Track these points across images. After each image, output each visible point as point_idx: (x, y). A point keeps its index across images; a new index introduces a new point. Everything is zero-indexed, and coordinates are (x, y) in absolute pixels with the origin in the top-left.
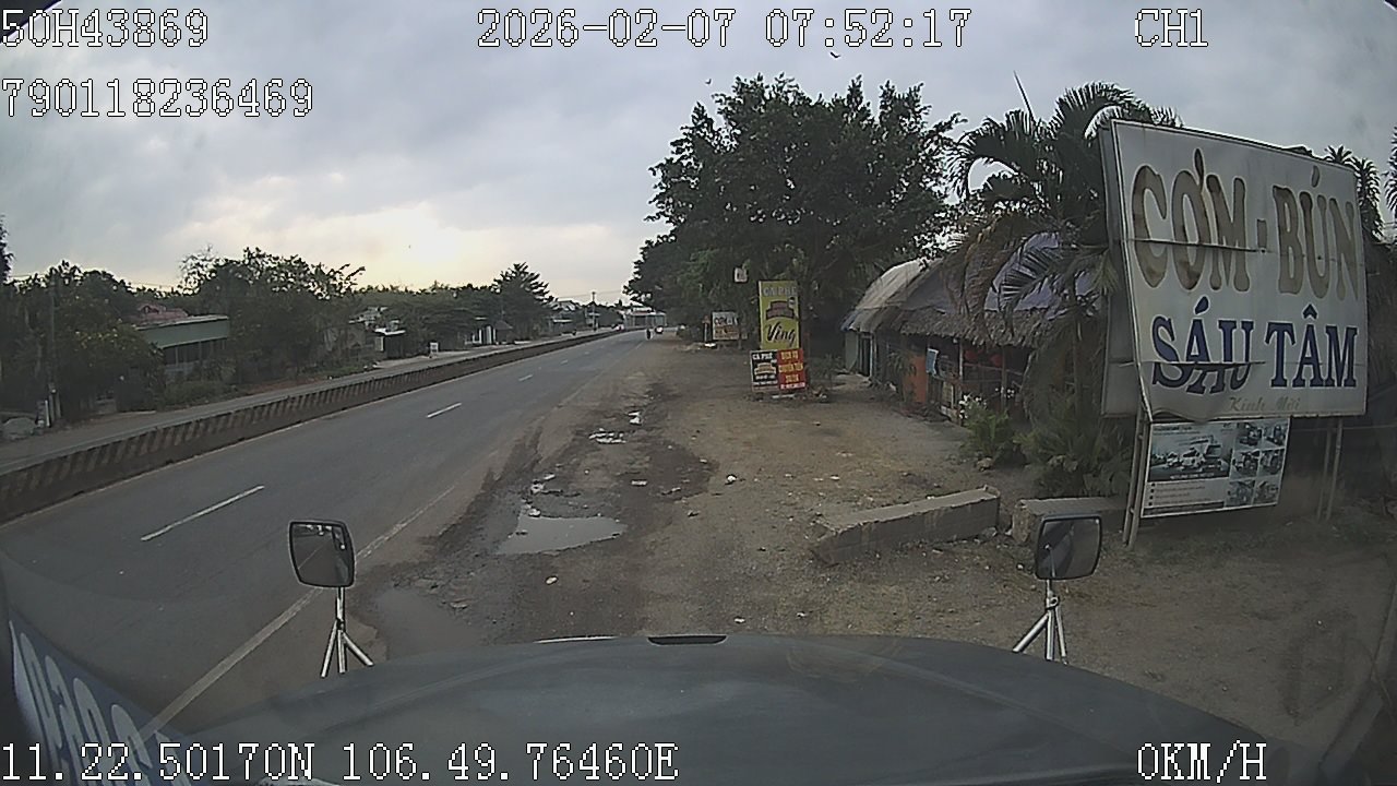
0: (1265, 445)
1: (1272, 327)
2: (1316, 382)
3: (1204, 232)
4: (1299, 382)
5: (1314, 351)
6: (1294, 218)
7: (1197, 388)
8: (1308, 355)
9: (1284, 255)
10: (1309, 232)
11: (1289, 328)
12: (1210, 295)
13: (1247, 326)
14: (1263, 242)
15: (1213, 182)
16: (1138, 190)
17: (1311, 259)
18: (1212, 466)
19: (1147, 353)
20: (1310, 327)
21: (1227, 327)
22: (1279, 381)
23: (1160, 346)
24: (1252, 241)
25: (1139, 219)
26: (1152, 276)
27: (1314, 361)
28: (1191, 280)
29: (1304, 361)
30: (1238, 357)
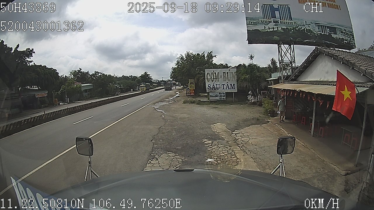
0: (222, 94)
1: (222, 84)
2: (229, 89)
3: (214, 77)
4: (226, 89)
5: (228, 86)
6: (226, 75)
7: (212, 89)
8: (227, 86)
9: (224, 78)
10: (228, 76)
11: (225, 84)
12: (215, 82)
13: (219, 85)
14: (221, 77)
15: (215, 73)
16: (207, 75)
17: (228, 78)
18: (216, 96)
19: (207, 87)
20: (228, 84)
21: (217, 85)
22: (224, 89)
23: (209, 86)
24: (220, 77)
25: (207, 77)
26: (208, 81)
27: (228, 87)
28: (213, 81)
29: (227, 87)
30: (218, 87)
